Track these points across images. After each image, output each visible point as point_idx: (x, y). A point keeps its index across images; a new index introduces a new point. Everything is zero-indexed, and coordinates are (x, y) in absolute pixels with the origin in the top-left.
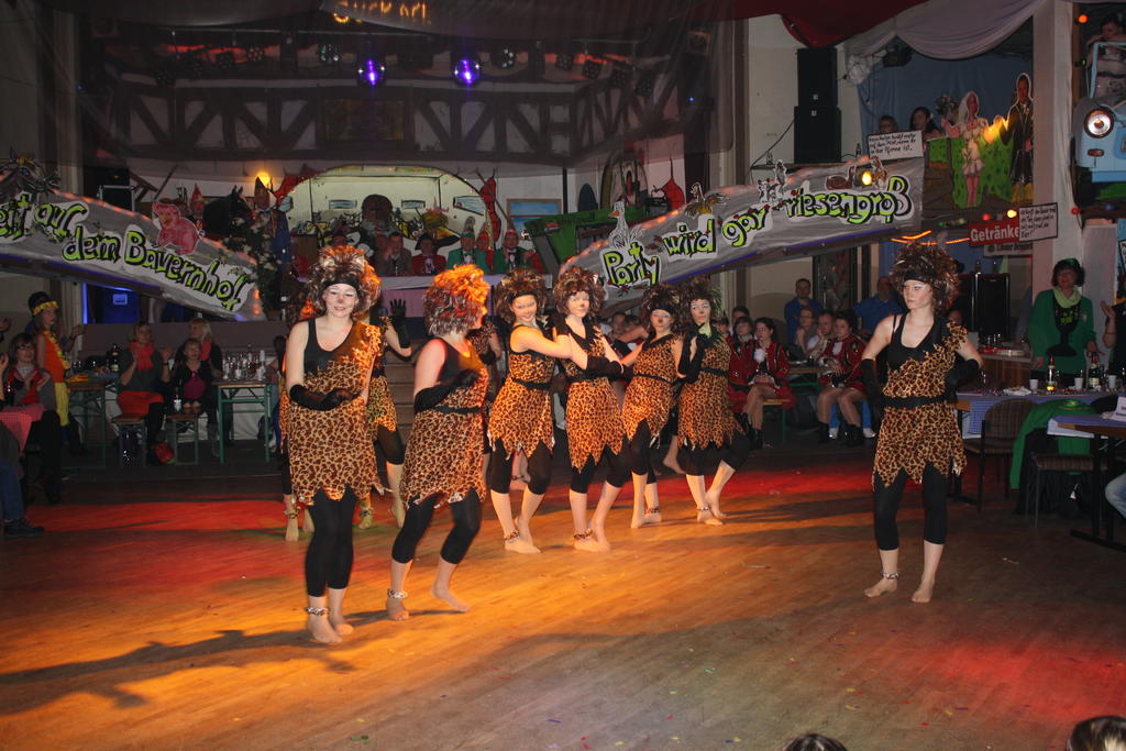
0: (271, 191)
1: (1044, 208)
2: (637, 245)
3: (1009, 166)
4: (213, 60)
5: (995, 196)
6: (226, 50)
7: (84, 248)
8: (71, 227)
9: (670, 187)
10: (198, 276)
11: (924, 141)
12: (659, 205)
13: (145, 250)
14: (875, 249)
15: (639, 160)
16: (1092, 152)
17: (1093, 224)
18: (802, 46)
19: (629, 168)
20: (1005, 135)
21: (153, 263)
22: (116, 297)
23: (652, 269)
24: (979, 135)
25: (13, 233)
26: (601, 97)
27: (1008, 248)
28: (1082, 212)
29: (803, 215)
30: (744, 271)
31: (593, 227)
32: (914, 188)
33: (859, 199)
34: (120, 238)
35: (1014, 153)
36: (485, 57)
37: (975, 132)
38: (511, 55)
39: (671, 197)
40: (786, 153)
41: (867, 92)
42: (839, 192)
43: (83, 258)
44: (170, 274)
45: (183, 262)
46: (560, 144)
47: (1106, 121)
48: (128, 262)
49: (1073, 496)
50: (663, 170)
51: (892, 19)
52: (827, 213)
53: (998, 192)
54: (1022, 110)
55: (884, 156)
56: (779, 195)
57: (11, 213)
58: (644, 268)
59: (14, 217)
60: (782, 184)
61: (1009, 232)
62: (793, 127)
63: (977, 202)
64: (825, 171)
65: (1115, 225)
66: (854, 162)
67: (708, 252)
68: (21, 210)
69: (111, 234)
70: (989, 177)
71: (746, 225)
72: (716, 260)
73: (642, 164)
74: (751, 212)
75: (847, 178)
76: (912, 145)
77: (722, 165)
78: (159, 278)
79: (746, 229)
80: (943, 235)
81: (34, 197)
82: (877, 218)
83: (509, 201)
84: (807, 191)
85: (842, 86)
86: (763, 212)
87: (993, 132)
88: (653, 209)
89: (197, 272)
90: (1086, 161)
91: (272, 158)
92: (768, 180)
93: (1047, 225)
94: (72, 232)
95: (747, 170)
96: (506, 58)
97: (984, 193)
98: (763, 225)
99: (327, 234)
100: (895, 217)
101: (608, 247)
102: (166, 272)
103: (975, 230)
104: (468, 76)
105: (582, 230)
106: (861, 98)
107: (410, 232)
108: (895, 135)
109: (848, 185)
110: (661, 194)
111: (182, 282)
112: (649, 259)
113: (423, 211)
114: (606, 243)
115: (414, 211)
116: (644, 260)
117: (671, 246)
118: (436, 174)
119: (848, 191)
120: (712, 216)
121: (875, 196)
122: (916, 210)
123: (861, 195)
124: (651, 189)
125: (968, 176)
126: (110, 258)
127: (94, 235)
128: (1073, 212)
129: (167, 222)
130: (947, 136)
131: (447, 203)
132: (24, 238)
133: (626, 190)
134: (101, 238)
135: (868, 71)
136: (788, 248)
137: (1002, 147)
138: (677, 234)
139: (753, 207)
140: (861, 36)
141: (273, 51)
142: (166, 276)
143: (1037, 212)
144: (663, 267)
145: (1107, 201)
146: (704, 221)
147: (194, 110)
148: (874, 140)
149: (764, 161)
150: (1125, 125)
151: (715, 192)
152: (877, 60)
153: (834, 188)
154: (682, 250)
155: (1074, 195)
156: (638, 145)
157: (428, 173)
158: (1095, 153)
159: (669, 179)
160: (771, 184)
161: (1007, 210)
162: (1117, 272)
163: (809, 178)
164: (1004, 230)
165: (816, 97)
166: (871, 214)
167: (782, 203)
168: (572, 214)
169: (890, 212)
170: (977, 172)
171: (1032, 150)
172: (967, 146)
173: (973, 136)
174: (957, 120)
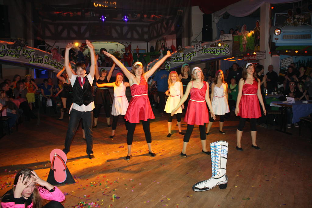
0: (79, 47)
1: (263, 52)
3: (254, 42)
4: (65, 16)
6: (68, 13)
7: (34, 60)
8: (31, 55)
9: (172, 46)
10: (62, 67)
11: (233, 36)
13: (49, 61)
14: (220, 61)
15: (165, 40)
16: (275, 39)
17: (274, 56)
18: (204, 14)
19: (162, 42)
20: (253, 35)
21: (51, 64)
22: (42, 72)
23: (169, 66)
24: (246, 35)
25: (17, 56)
26: (156, 26)
27: (253, 61)
28: (271, 53)
29: (204, 53)
31: (154, 55)
32: (230, 47)
33: (218, 50)
34: (43, 57)
36: (130, 15)
37: (246, 34)
39: (173, 49)
40: (200, 39)
42: (213, 48)
43: (34, 62)
44: (55, 67)
45: (58, 64)
46: (146, 37)
47: (279, 31)
48: (45, 64)
49: (274, 120)
51: (225, 8)
52: (210, 53)
53: (251, 48)
54: (257, 29)
55: (223, 40)
56: (199, 48)
57: (16, 52)
58: (167, 65)
59: (17, 52)
60: (200, 46)
61: (254, 58)
62: (201, 33)
63: (246, 50)
64: (210, 43)
65: (279, 56)
66: (217, 41)
67: (182, 61)
68: (19, 51)
69: (40, 57)
70: (249, 45)
71: (191, 55)
73: (166, 41)
74: (192, 52)
75: (215, 45)
76: (230, 37)
77: (185, 41)
78: (52, 67)
79: (191, 56)
80: (236, 58)
81: (22, 48)
82: (222, 54)
83: (134, 50)
84: (205, 47)
85: (213, 23)
86: (195, 52)
87: (250, 34)
89: (62, 66)
90: (274, 41)
91: (79, 39)
92: (196, 45)
93: (263, 56)
94: (31, 56)
95: (191, 42)
96: (135, 15)
98: (195, 55)
100: (226, 54)
102: (54, 66)
103: (245, 57)
104: (126, 20)
105: (151, 56)
106: (217, 26)
108: (226, 35)
109: (215, 46)
110: (170, 48)
111: (58, 68)
112: (168, 63)
113: (114, 52)
115: (112, 52)
116: (167, 63)
117: (173, 60)
118: (117, 43)
119: (215, 48)
120: (183, 53)
121: (221, 49)
122: (231, 53)
124: (168, 47)
125: (244, 44)
126: (41, 63)
127: (37, 57)
128: (269, 53)
129: (54, 54)
130: (238, 35)
131: (119, 50)
132: (19, 58)
133: (162, 47)
134: (38, 58)
135: (219, 20)
136: (201, 61)
137: (252, 38)
138: (175, 57)
139: (193, 51)
140: (218, 11)
141: (79, 13)
142: (54, 67)
143: (261, 53)
144: (172, 65)
145: (278, 51)
146: (181, 54)
147: (60, 28)
148: (221, 36)
149: (195, 40)
150: (284, 32)
151: (184, 47)
152: (221, 18)
153: (212, 47)
154: (176, 61)
155: (270, 49)
156: (165, 36)
157: (115, 43)
158: (276, 39)
159: (172, 44)
160: (197, 46)
161: (253, 52)
162: (279, 67)
163: (206, 44)
164: (252, 57)
165: (207, 26)
166: (220, 53)
167: (200, 50)
168: (149, 53)
169: (225, 53)
170: (246, 43)
171: (260, 38)
172: (243, 37)
173: (245, 35)
174: (241, 31)
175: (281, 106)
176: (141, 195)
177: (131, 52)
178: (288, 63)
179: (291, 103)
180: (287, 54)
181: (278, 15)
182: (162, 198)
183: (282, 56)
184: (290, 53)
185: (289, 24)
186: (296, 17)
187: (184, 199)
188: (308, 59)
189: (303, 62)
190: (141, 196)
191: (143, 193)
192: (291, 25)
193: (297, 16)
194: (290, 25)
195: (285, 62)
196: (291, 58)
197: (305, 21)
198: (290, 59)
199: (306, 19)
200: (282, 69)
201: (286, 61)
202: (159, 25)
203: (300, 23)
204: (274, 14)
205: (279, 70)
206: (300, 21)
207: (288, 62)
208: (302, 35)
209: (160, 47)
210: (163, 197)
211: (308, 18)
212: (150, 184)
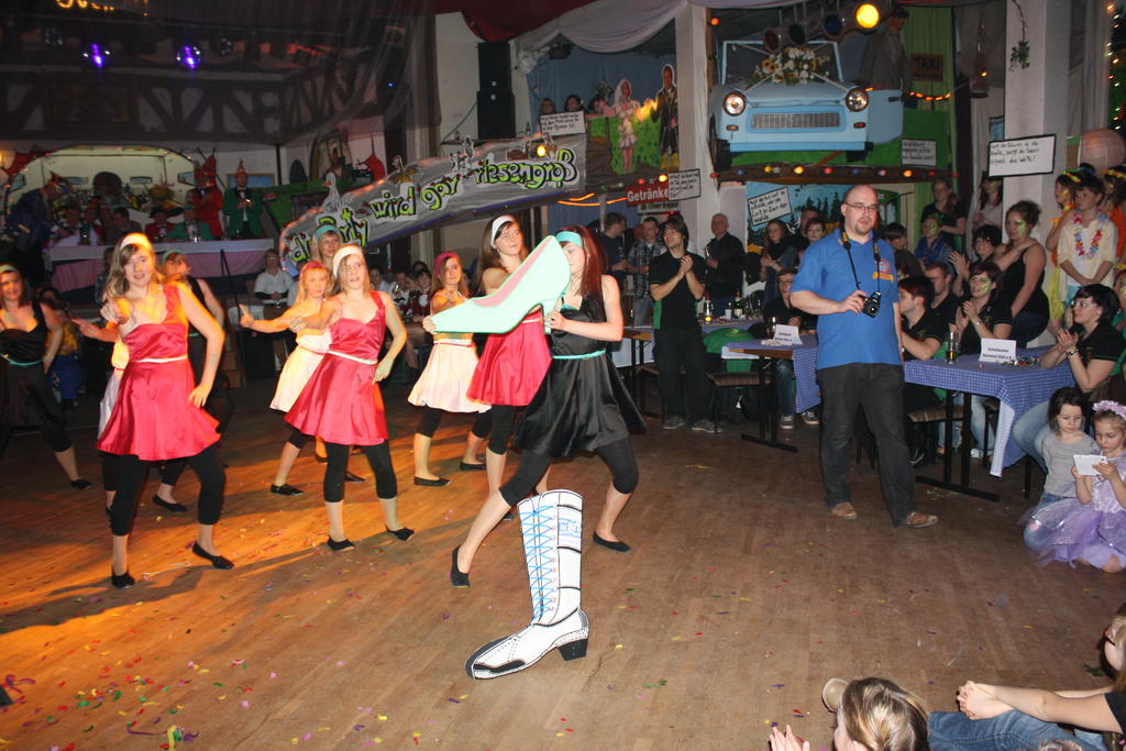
1: (689, 173)
2: (348, 211)
3: (657, 140)
5: (648, 165)
9: (372, 161)
11: (585, 119)
12: (364, 176)
14: (544, 210)
15: (344, 138)
16: (729, 128)
17: (727, 186)
18: (481, 41)
19: (335, 145)
20: (654, 115)
23: (362, 231)
24: (632, 115)
26: (308, 86)
27: (657, 206)
28: (718, 177)
29: (489, 181)
30: (439, 231)
31: (305, 196)
32: (578, 159)
33: (534, 169)
35: (662, 129)
36: (206, 45)
37: (629, 112)
38: (229, 44)
39: (373, 170)
40: (471, 130)
41: (535, 80)
42: (518, 162)
46: (272, 125)
47: (739, 100)
49: (738, 406)
50: (365, 146)
51: (555, 20)
52: (509, 180)
53: (649, 161)
54: (667, 94)
55: (554, 132)
56: (468, 166)
58: (355, 230)
60: (471, 156)
61: (659, 193)
62: (475, 110)
63: (632, 169)
64: (506, 145)
65: (744, 187)
66: (530, 136)
67: (409, 215)
70: (641, 149)
71: (441, 191)
72: (417, 222)
73: (346, 141)
74: (445, 181)
75: (524, 151)
76: (576, 123)
77: (417, 140)
79: (441, 194)
80: (604, 196)
82: (550, 184)
83: (229, 176)
84: (491, 162)
85: (514, 74)
86: (455, 180)
87: (644, 112)
88: (358, 179)
90: (725, 135)
92: (459, 153)
93: (691, 187)
95: (438, 144)
96: (224, 46)
97: (638, 162)
98: (455, 191)
99: (61, 208)
100: (564, 183)
101: (322, 213)
103: (630, 192)
104: (191, 61)
105: (296, 200)
106: (529, 85)
107: (139, 205)
108: (561, 115)
109: (525, 157)
110: (364, 167)
112: (359, 221)
113: (150, 186)
114: (321, 209)
115: (142, 186)
116: (355, 223)
117: (377, 210)
118: (161, 152)
119: (523, 161)
120: (412, 184)
121: (547, 165)
122: (581, 177)
123: (536, 165)
125: (623, 148)
128: (712, 176)
130: (605, 116)
131: (172, 179)
133: (333, 164)
135: (535, 63)
136: (477, 209)
137: (652, 125)
138: (382, 200)
139: (446, 176)
140: (529, 33)
143: (683, 177)
144: (372, 228)
145: (739, 168)
146: (405, 189)
148: (545, 119)
149: (452, 137)
150: (756, 106)
151: (414, 163)
152: (542, 54)
153: (514, 159)
154: (387, 214)
155: (713, 162)
156: (342, 125)
157: (154, 152)
158: (732, 128)
159: (371, 153)
160: (461, 156)
161: (658, 176)
162: (747, 224)
163: (493, 151)
164: (655, 192)
165: (494, 84)
166: (544, 181)
167: (471, 172)
168: (286, 186)
169: (560, 178)
170: (631, 145)
171: (677, 127)
172: (622, 124)
173: (627, 116)
174: (613, 103)
175: (758, 357)
176: (279, 714)
177: (215, 186)
178: (774, 209)
179: (789, 344)
180: (771, 178)
181: (734, 48)
182: (359, 717)
183: (753, 187)
184: (778, 175)
185: (770, 80)
186: (792, 56)
187: (438, 711)
188: (836, 194)
189: (822, 206)
190: (279, 721)
191: (285, 708)
192: (777, 81)
193: (794, 53)
194: (774, 80)
195: (763, 205)
196: (783, 193)
197: (820, 70)
198: (780, 196)
199: (821, 62)
200: (755, 229)
201: (766, 202)
202: (320, 81)
203: (804, 74)
204: (722, 44)
205: (747, 233)
206: (803, 69)
207: (773, 206)
208: (811, 115)
209: (326, 164)
210: (362, 715)
211: (828, 59)
212: (312, 672)
